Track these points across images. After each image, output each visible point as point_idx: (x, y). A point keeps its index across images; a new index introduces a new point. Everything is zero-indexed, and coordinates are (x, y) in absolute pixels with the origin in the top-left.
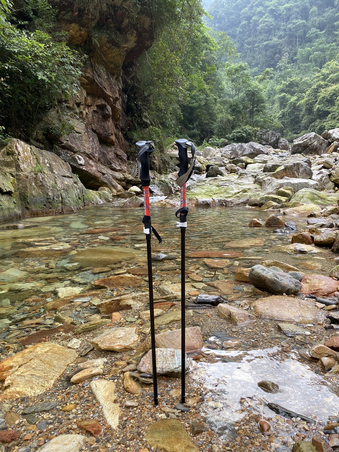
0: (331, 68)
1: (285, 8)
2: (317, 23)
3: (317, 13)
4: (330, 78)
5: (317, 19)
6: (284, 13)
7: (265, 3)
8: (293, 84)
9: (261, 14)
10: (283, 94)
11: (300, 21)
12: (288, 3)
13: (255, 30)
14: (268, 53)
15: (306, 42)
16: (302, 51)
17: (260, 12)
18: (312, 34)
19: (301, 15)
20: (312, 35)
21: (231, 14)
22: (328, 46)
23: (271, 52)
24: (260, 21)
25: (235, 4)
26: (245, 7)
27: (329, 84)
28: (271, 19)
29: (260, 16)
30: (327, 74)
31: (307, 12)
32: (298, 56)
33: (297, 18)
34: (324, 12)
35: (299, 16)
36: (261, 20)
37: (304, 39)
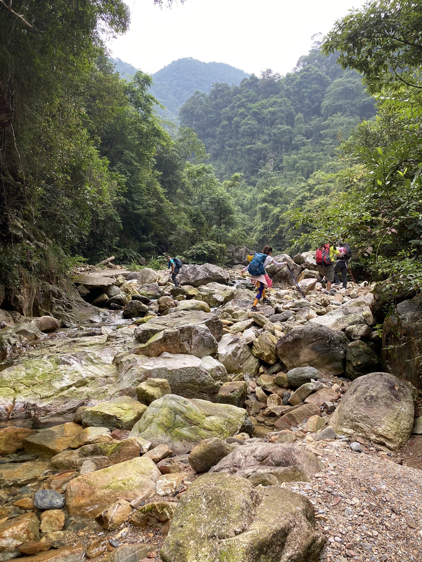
0: (317, 179)
1: (269, 112)
2: (303, 131)
3: (303, 120)
4: (317, 190)
5: (304, 127)
6: (268, 117)
7: (247, 105)
8: (276, 194)
9: (243, 116)
10: (265, 204)
11: (286, 127)
12: (272, 107)
13: (237, 132)
14: (252, 158)
15: (293, 149)
16: (288, 158)
17: (242, 114)
18: (298, 141)
19: (286, 121)
20: (298, 143)
21: (211, 112)
22: (314, 155)
23: (255, 157)
24: (242, 122)
25: (214, 103)
26: (226, 106)
27: (315, 196)
28: (254, 122)
29: (242, 118)
30: (313, 185)
31: (293, 119)
32: (284, 163)
33: (282, 123)
34: (311, 120)
35: (284, 121)
36: (244, 121)
37: (291, 146)
